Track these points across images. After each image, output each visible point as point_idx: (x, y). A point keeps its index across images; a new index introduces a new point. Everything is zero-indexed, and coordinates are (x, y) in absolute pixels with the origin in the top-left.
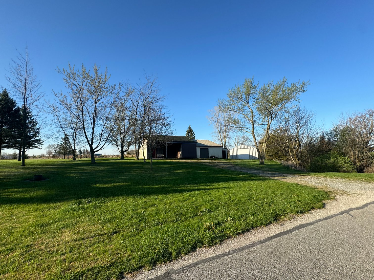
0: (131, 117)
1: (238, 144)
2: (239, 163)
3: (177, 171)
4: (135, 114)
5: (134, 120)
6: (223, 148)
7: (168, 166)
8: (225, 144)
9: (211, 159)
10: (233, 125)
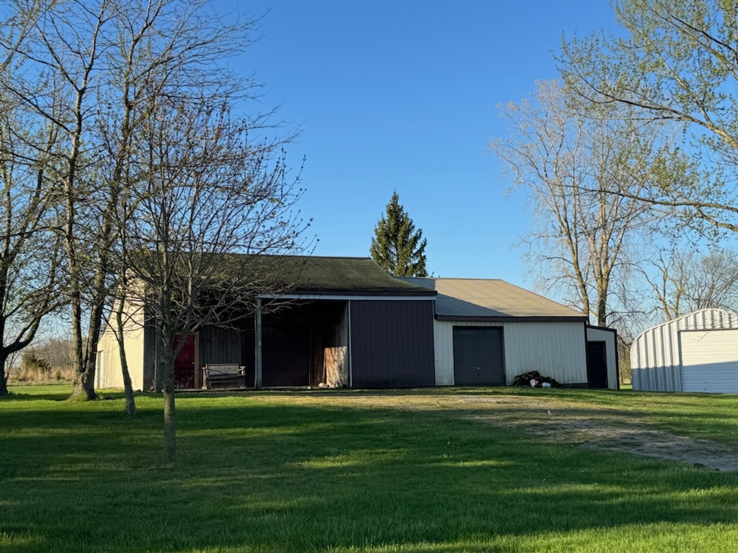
0: (45, 147)
1: (684, 304)
2: (690, 415)
3: (316, 464)
4: (73, 126)
5: (64, 161)
6: (588, 326)
7: (267, 431)
8: (602, 305)
9: (517, 390)
10: (650, 193)
